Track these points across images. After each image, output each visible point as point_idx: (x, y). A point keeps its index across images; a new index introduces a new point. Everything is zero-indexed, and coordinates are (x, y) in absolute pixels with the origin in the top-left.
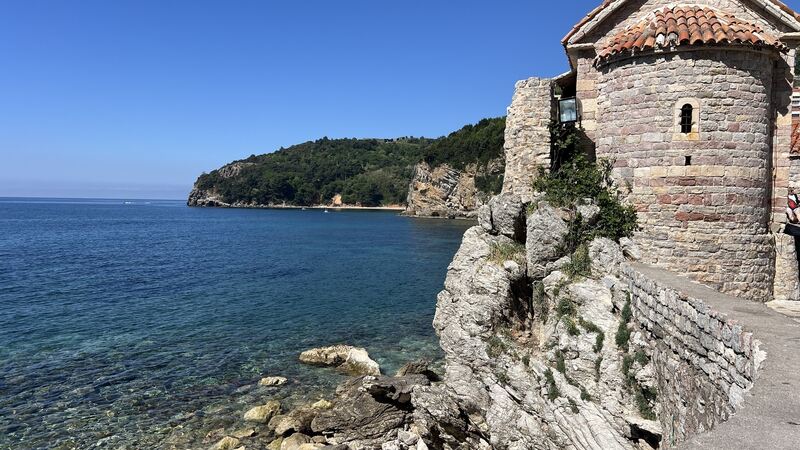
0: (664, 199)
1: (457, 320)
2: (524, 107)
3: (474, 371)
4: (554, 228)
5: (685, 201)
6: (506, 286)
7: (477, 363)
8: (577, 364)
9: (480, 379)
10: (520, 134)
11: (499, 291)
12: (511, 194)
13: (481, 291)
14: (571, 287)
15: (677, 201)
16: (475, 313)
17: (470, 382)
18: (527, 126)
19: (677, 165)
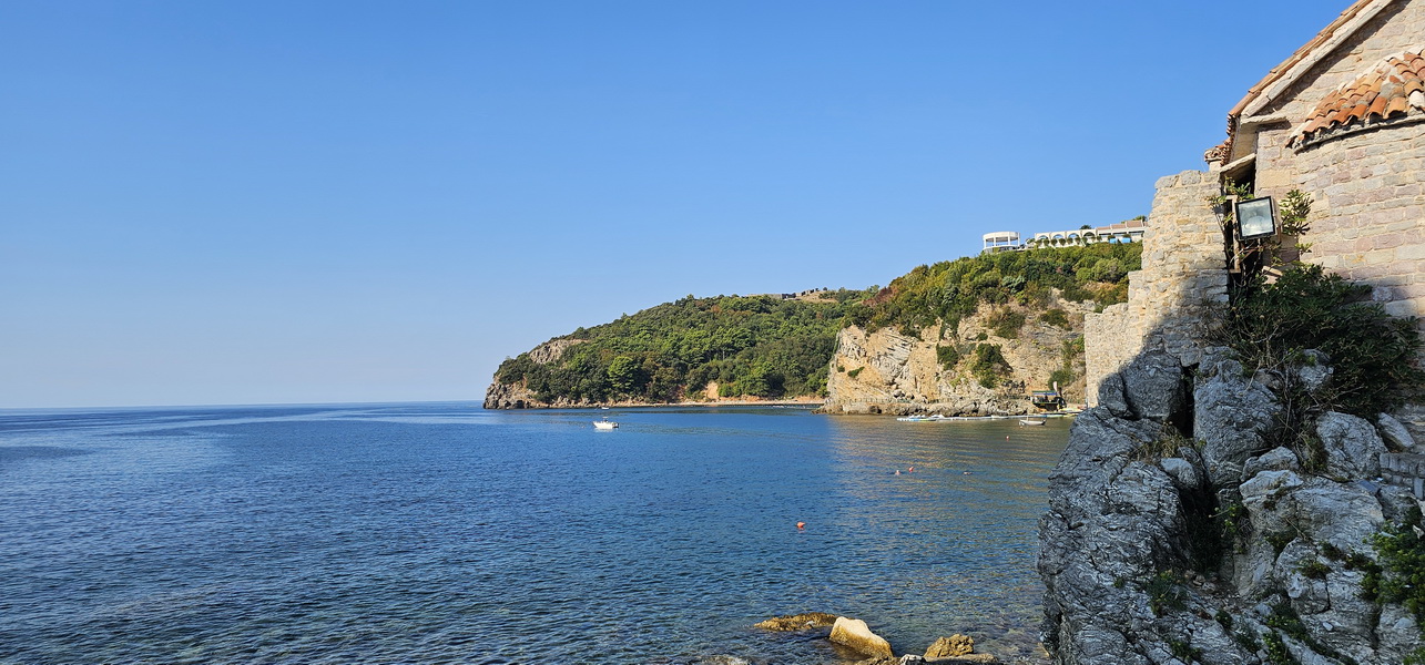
1: (1083, 558)
2: (1175, 217)
3: (1130, 639)
4: (1253, 404)
6: (1172, 499)
7: (1134, 625)
8: (1331, 620)
9: (1142, 651)
10: (1172, 258)
11: (1160, 507)
12: (1162, 352)
13: (1127, 509)
14: (1299, 494)
16: (1122, 544)
17: (1123, 655)
18: (1184, 246)
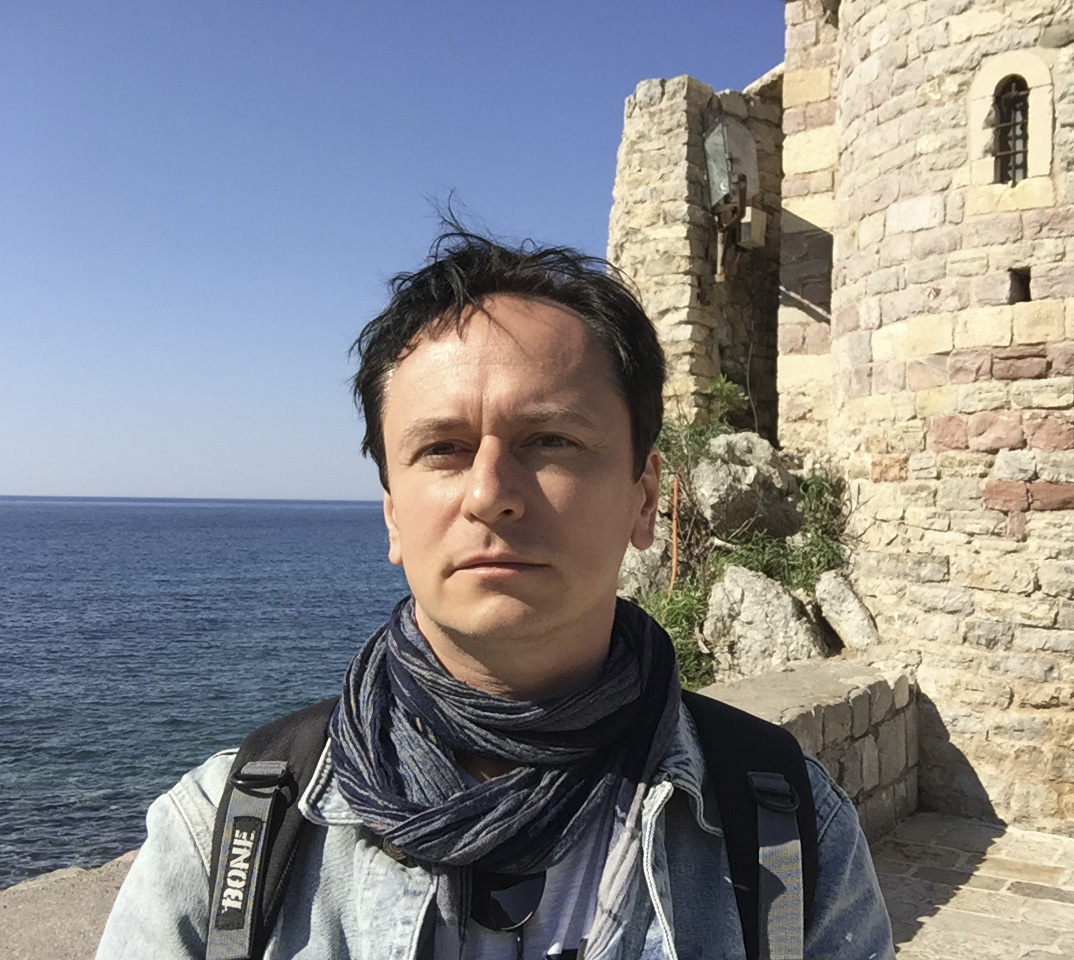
0: (948, 433)
5: (1014, 437)
15: (986, 441)
19: (983, 303)
